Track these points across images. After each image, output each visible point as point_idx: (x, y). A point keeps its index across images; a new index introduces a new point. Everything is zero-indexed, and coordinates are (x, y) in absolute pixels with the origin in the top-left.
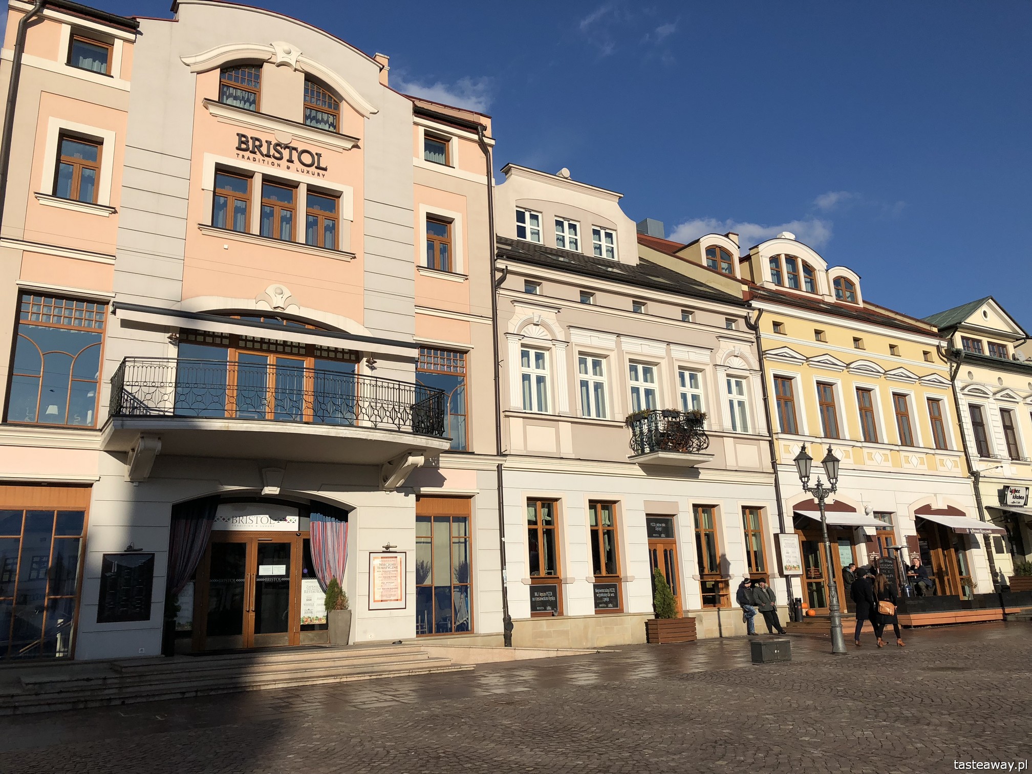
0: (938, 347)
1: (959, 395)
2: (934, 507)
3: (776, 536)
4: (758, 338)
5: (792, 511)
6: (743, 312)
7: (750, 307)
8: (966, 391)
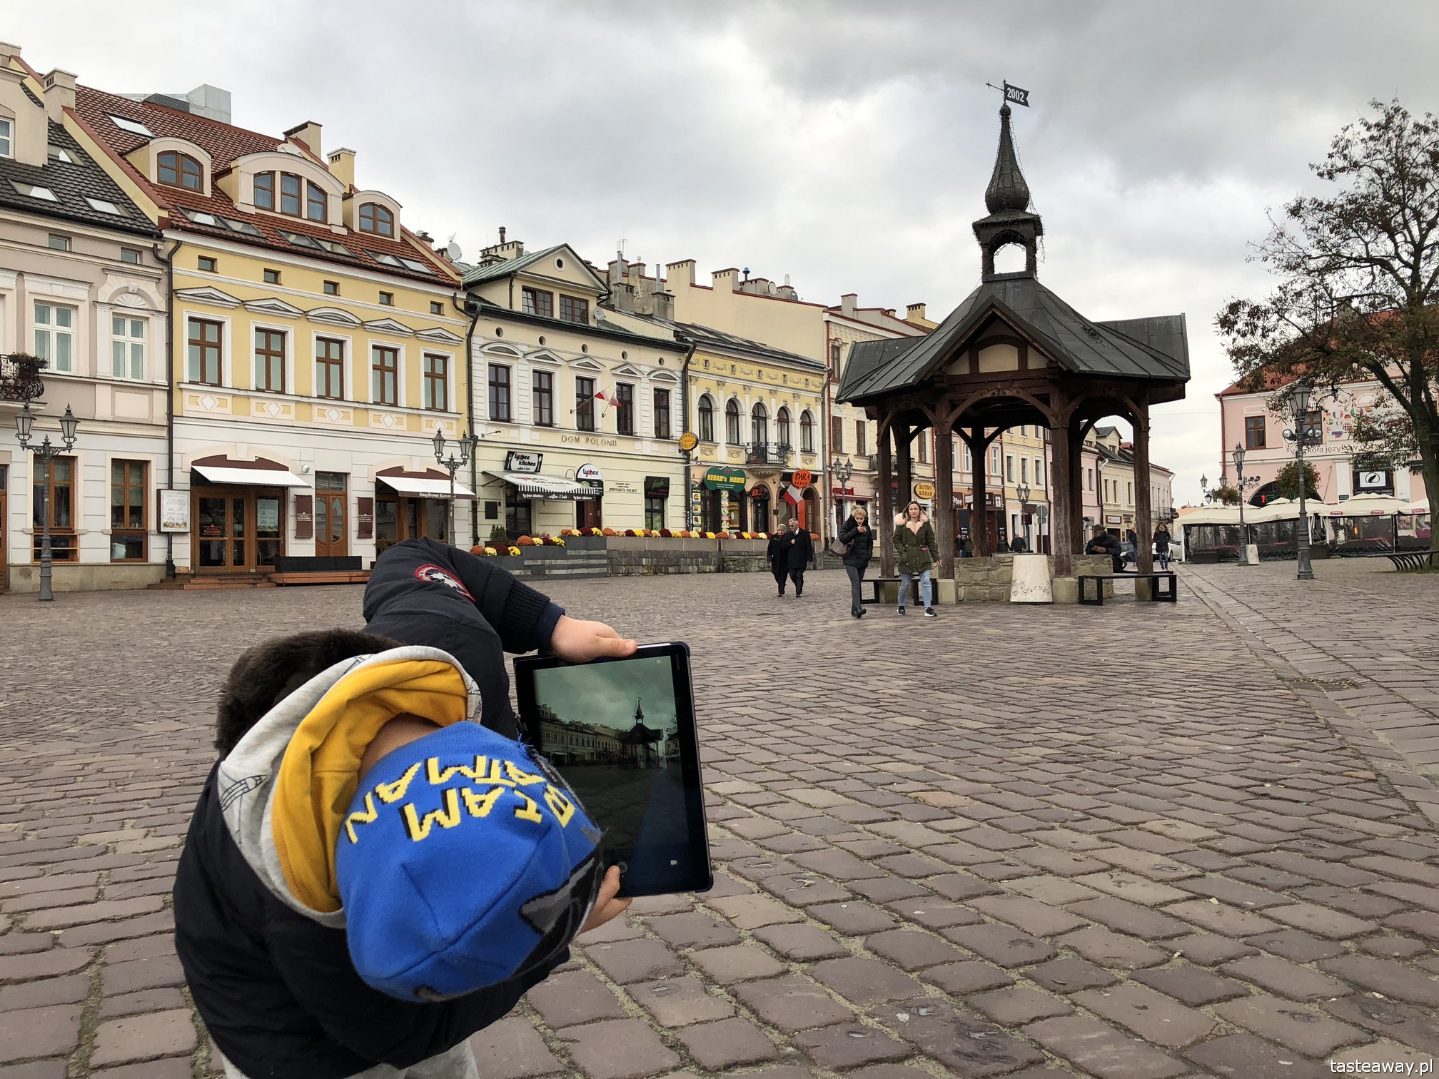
0: (454, 299)
1: (474, 353)
2: (406, 469)
3: (159, 491)
4: (170, 275)
5: (190, 466)
6: (149, 243)
7: (160, 237)
8: (485, 349)
